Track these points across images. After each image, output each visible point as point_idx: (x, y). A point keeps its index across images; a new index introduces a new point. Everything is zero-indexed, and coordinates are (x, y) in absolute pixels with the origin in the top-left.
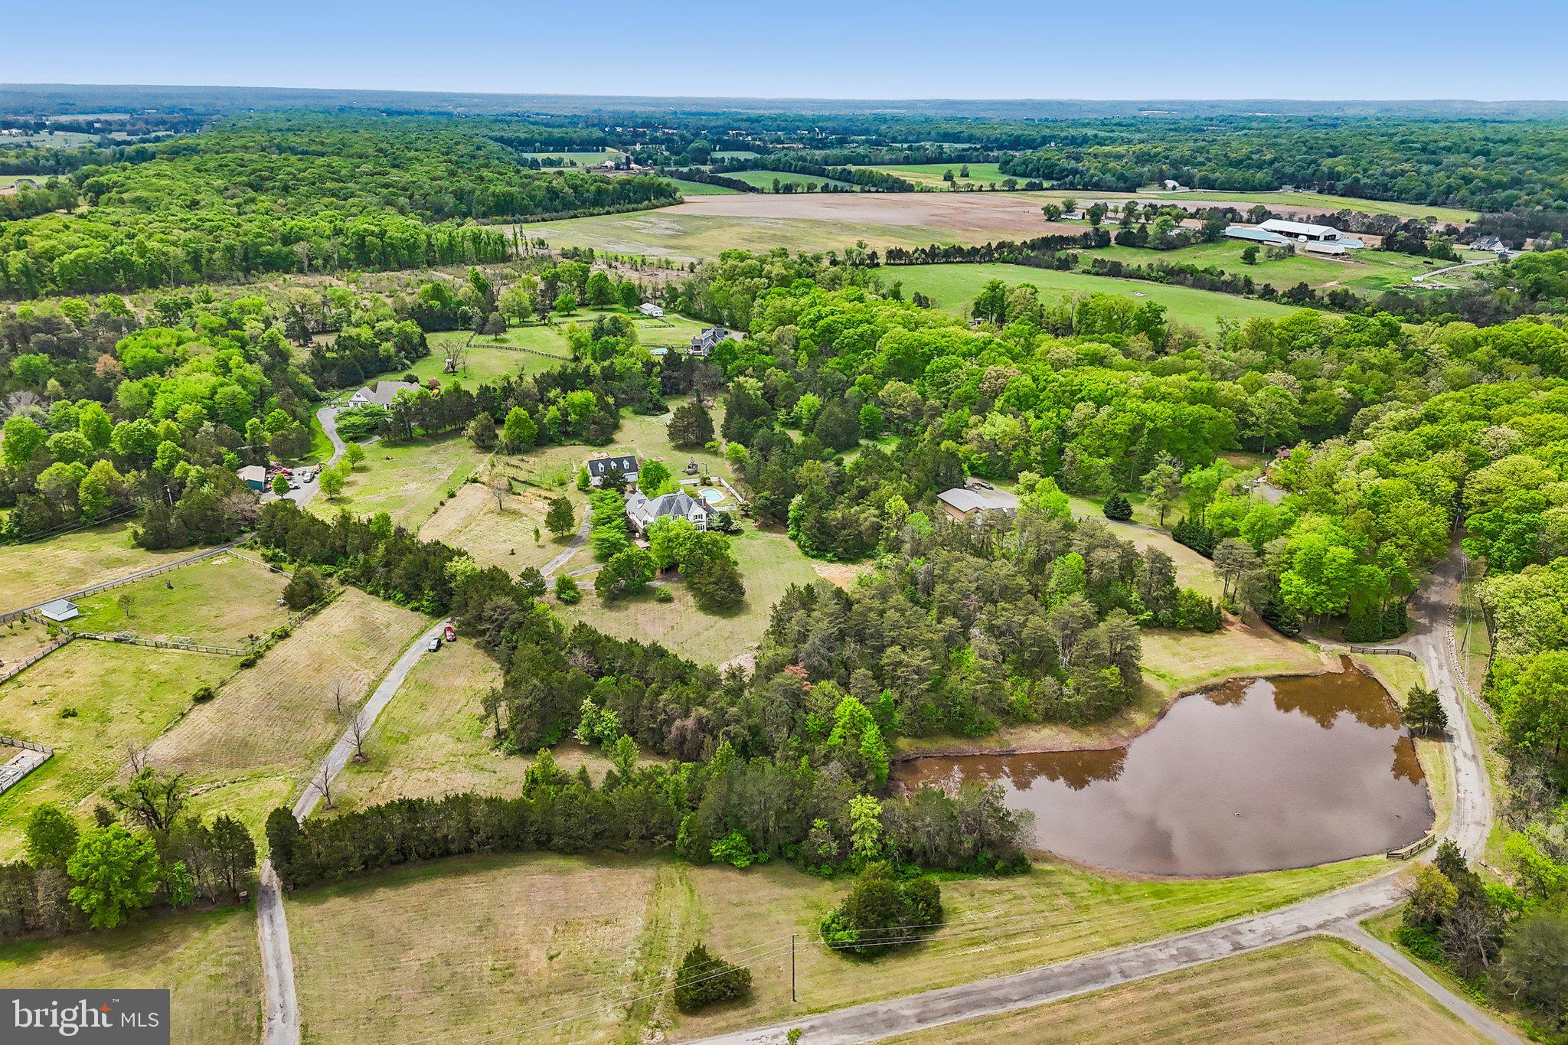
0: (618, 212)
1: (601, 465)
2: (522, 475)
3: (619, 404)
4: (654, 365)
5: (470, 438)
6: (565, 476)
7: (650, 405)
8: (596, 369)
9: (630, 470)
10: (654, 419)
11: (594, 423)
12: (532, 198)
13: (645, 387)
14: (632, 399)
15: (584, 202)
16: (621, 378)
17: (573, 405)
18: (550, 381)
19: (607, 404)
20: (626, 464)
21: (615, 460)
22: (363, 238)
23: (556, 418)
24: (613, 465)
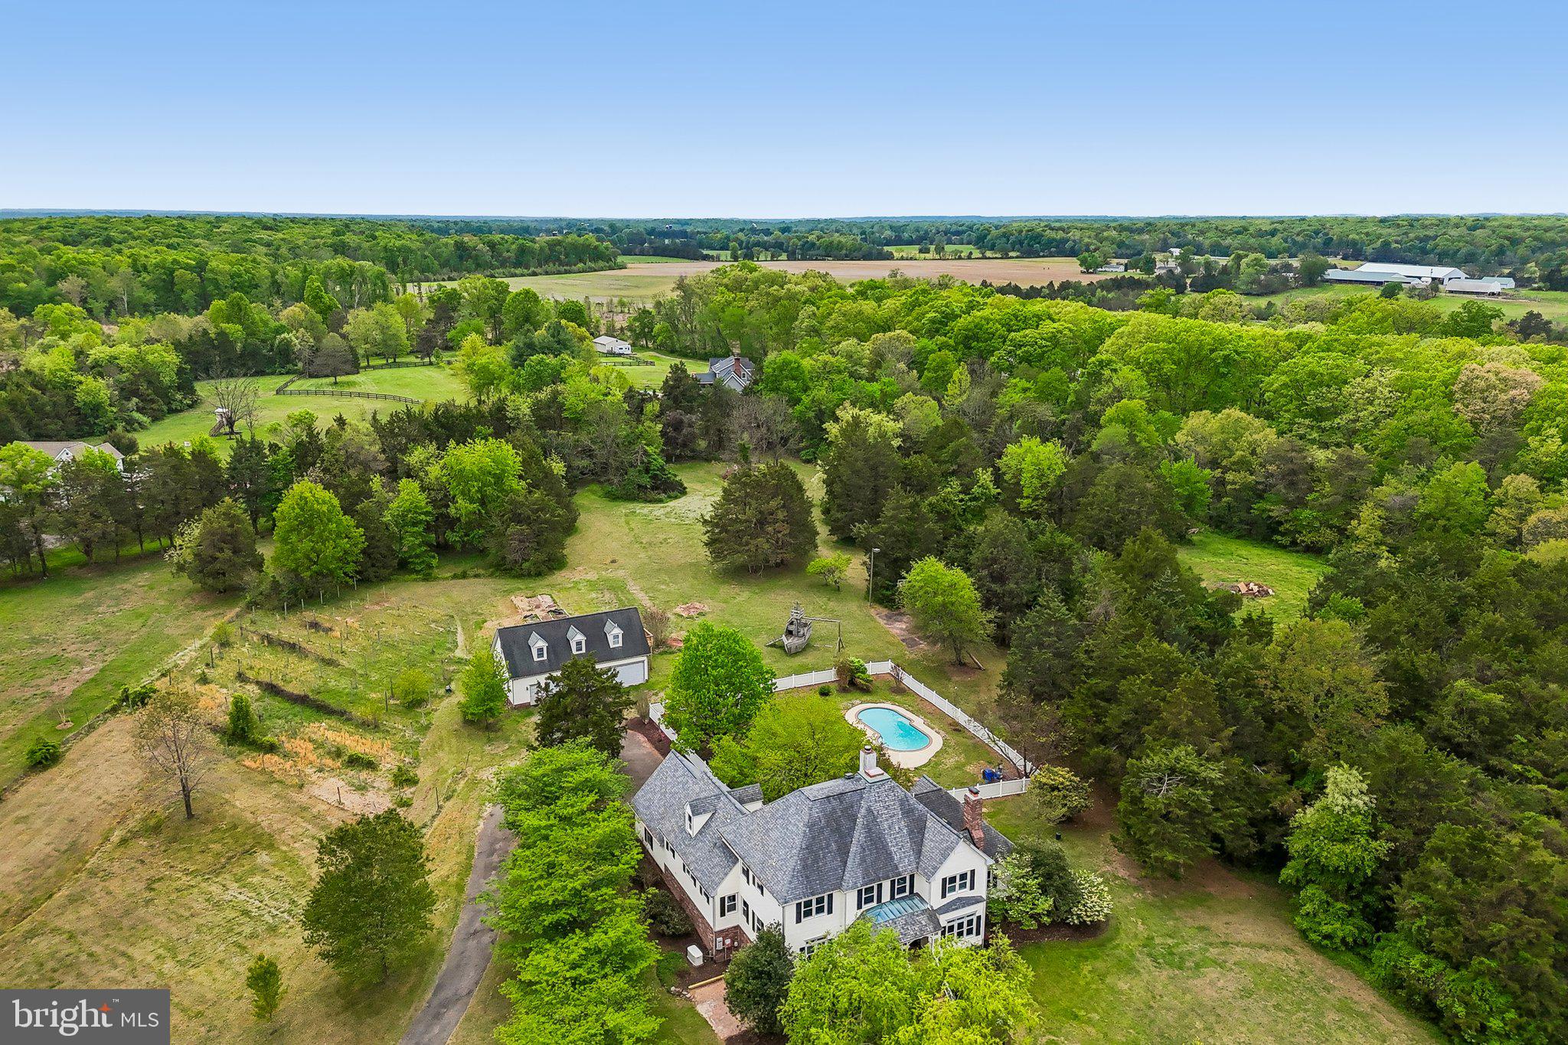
0: (547, 273)
1: (538, 643)
2: (301, 676)
3: (576, 480)
4: (644, 399)
5: (181, 568)
6: (423, 678)
7: (646, 480)
8: (522, 405)
9: (626, 652)
10: (657, 510)
11: (518, 519)
12: (437, 257)
13: (631, 441)
14: (605, 467)
15: (503, 265)
16: (577, 422)
17: (460, 476)
18: (413, 430)
19: (548, 474)
20: (614, 635)
21: (581, 623)
22: (172, 272)
23: (415, 509)
24: (576, 637)
